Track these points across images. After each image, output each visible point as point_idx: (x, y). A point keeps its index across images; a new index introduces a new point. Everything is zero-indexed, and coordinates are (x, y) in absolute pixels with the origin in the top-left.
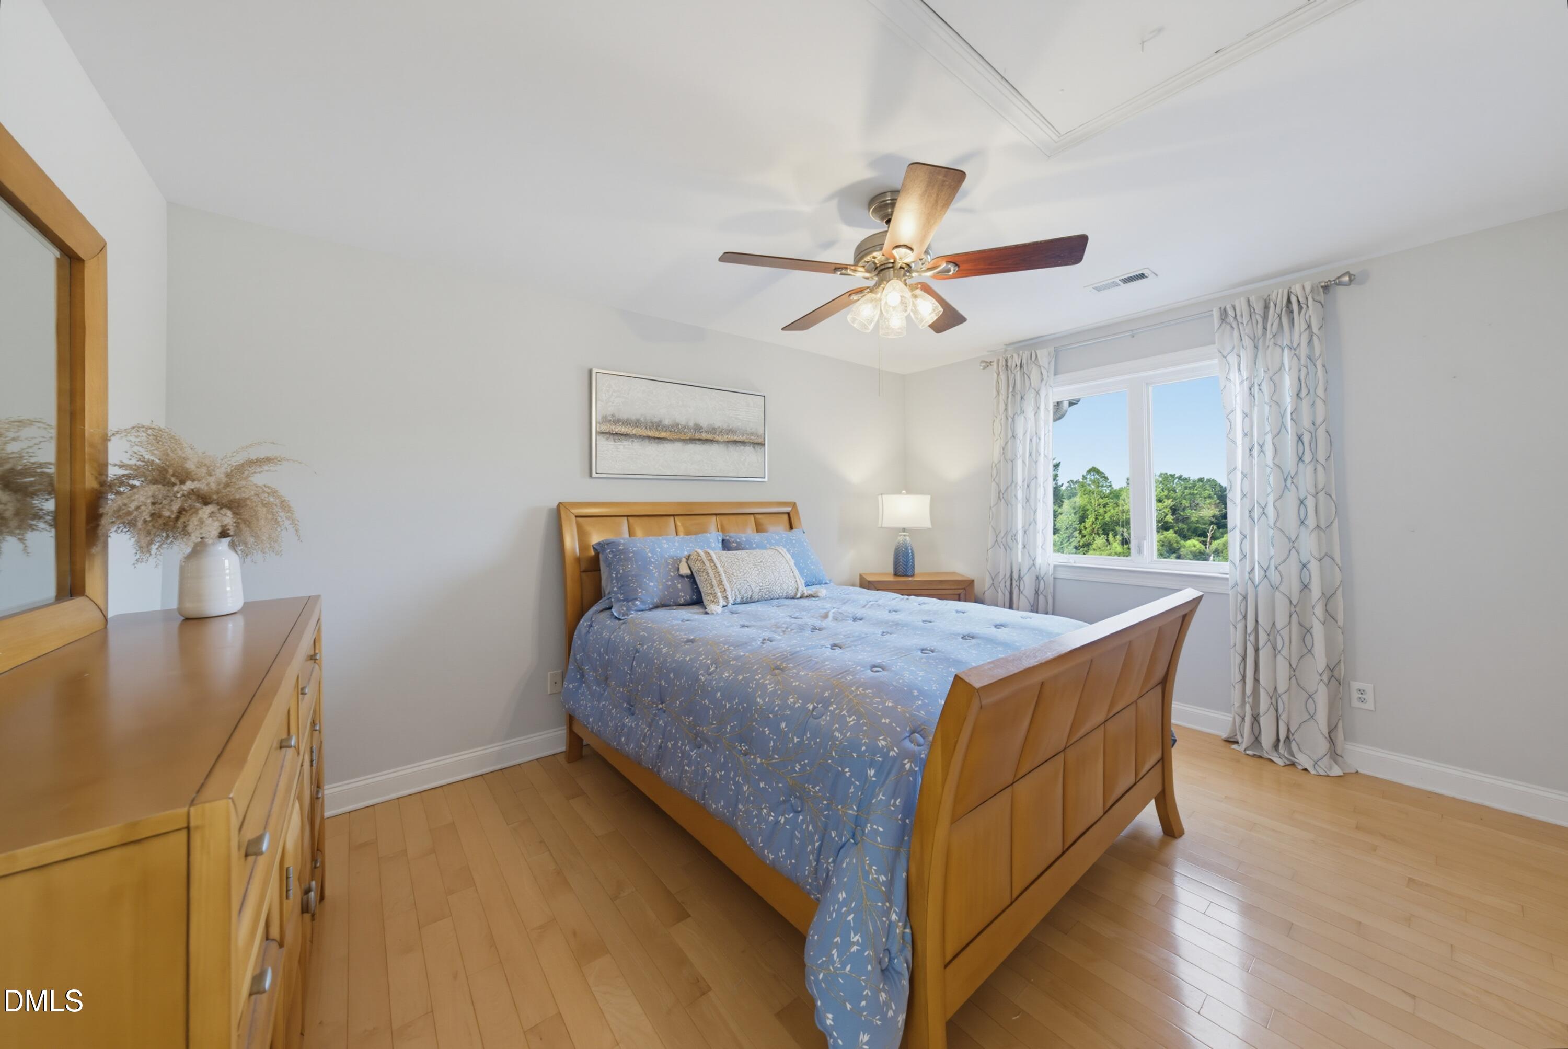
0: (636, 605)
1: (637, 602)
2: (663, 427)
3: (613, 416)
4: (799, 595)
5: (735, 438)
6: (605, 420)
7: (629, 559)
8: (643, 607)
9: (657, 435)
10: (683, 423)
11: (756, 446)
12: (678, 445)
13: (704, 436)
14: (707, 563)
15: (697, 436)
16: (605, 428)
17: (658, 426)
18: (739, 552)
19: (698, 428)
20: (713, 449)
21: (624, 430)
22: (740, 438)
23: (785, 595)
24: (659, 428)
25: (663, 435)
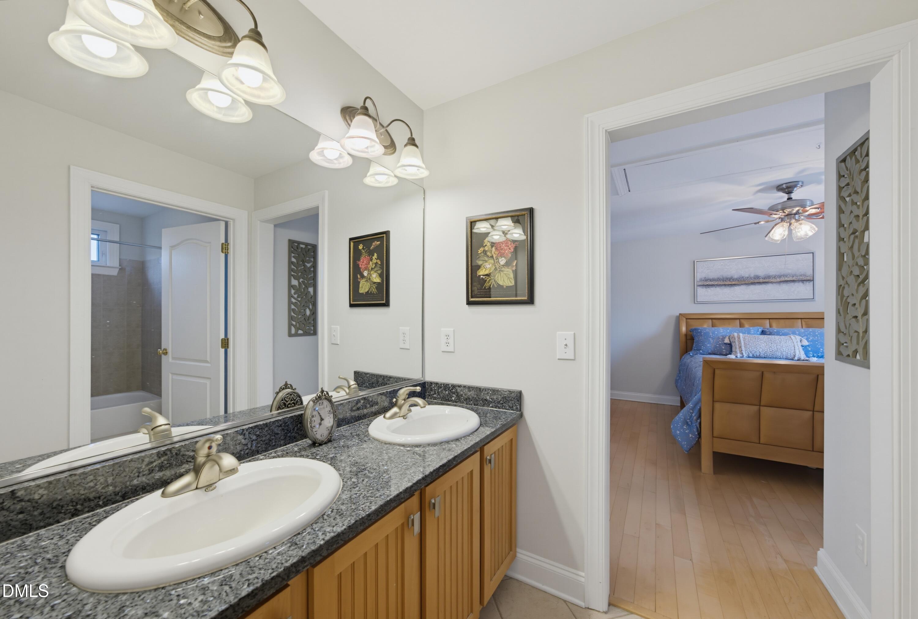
0: (700, 352)
1: (701, 351)
2: (733, 280)
3: (705, 278)
4: (796, 358)
5: (786, 279)
6: (701, 280)
7: (702, 335)
8: (703, 353)
9: (730, 283)
10: (747, 276)
11: (805, 282)
12: (743, 287)
13: (761, 280)
14: (737, 339)
15: (756, 281)
16: (700, 283)
17: (730, 279)
18: (770, 336)
19: (757, 277)
20: (769, 287)
21: (710, 283)
22: (791, 279)
23: (784, 357)
24: (731, 280)
25: (733, 283)
